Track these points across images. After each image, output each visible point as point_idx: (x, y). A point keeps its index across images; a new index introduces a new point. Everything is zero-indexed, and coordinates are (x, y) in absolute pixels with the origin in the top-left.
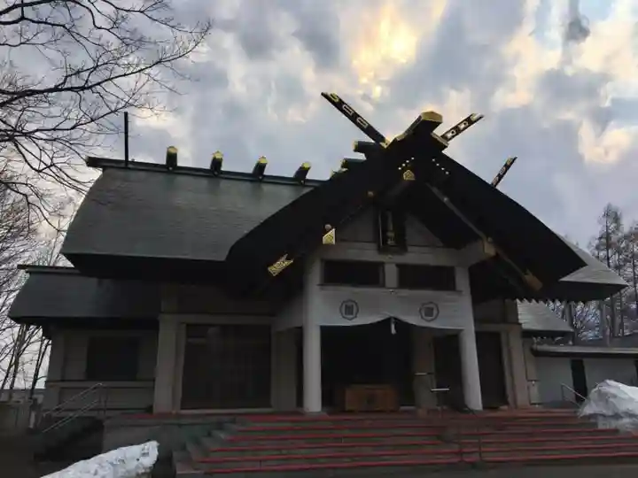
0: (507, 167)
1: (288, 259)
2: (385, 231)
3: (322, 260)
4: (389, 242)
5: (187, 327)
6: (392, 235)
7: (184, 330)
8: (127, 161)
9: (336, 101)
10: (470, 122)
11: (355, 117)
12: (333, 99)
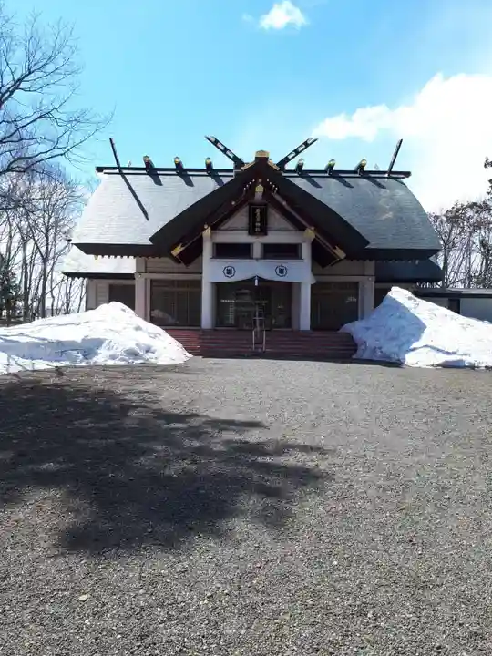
0: (398, 147)
1: (181, 247)
2: (254, 222)
3: (214, 244)
5: (152, 281)
6: (259, 224)
7: (149, 282)
8: (119, 168)
9: (213, 140)
10: (306, 144)
11: (225, 150)
12: (210, 139)
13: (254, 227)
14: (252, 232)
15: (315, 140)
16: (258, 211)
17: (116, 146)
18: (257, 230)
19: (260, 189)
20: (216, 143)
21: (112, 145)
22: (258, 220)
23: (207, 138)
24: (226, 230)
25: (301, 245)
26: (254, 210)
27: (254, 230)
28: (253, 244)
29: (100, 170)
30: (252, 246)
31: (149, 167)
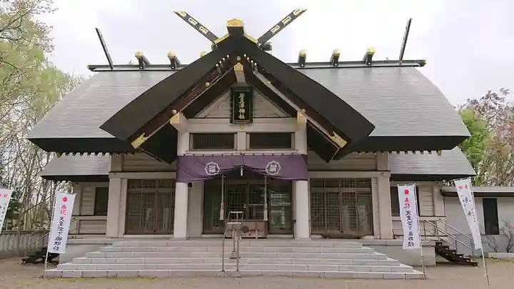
1: (145, 136)
2: (237, 108)
3: (190, 134)
4: (240, 117)
5: (130, 181)
6: (243, 111)
7: (125, 182)
8: (111, 66)
9: (184, 16)
10: (293, 17)
11: (198, 26)
12: (182, 14)
13: (237, 114)
14: (235, 120)
15: (304, 11)
16: (242, 96)
18: (242, 117)
19: (239, 68)
20: (187, 18)
21: (100, 37)
22: (242, 105)
23: (177, 13)
24: (205, 118)
25: (294, 133)
26: (237, 94)
27: (237, 118)
28: (236, 133)
29: (92, 68)
30: (235, 135)
31: (143, 64)
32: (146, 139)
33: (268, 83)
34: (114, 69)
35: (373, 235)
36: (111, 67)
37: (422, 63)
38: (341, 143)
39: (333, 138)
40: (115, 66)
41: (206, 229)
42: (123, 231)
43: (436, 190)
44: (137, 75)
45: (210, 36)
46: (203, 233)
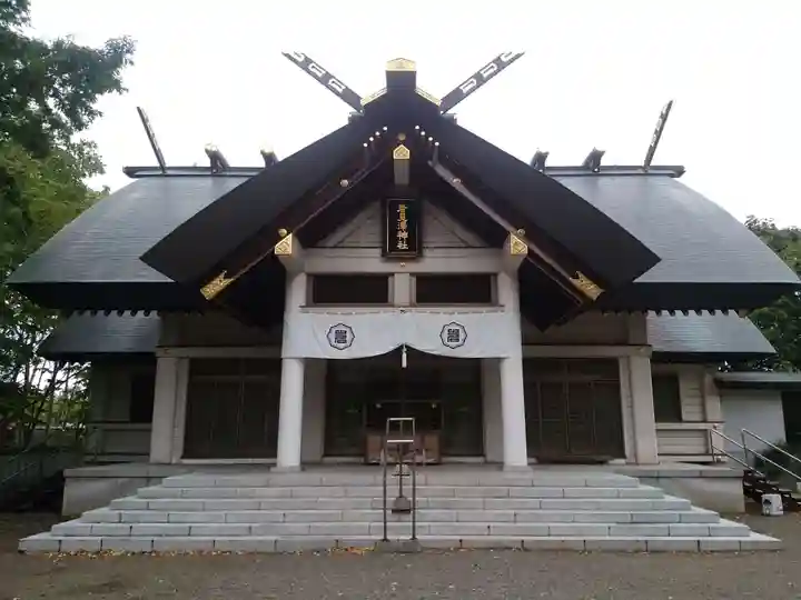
0: (664, 117)
1: (225, 278)
2: (394, 231)
3: (309, 275)
4: (400, 246)
6: (404, 235)
7: (185, 365)
8: (162, 167)
9: (301, 59)
10: (500, 64)
11: (325, 79)
12: (295, 57)
13: (394, 240)
14: (390, 251)
15: (518, 56)
16: (402, 209)
17: (151, 123)
18: (402, 246)
19: (402, 153)
20: (306, 64)
21: (145, 121)
22: (403, 225)
23: (287, 55)
24: (335, 247)
25: (496, 275)
26: (394, 207)
27: (393, 247)
28: (393, 274)
29: (130, 172)
30: (390, 279)
31: (217, 165)
32: (228, 281)
33: (455, 182)
34: (169, 172)
35: (624, 457)
36: (162, 171)
37: (679, 171)
38: (592, 290)
39: (575, 282)
40: (170, 168)
41: (331, 448)
42: (180, 453)
43: (708, 379)
44: (208, 182)
45: (349, 96)
46: (326, 455)
